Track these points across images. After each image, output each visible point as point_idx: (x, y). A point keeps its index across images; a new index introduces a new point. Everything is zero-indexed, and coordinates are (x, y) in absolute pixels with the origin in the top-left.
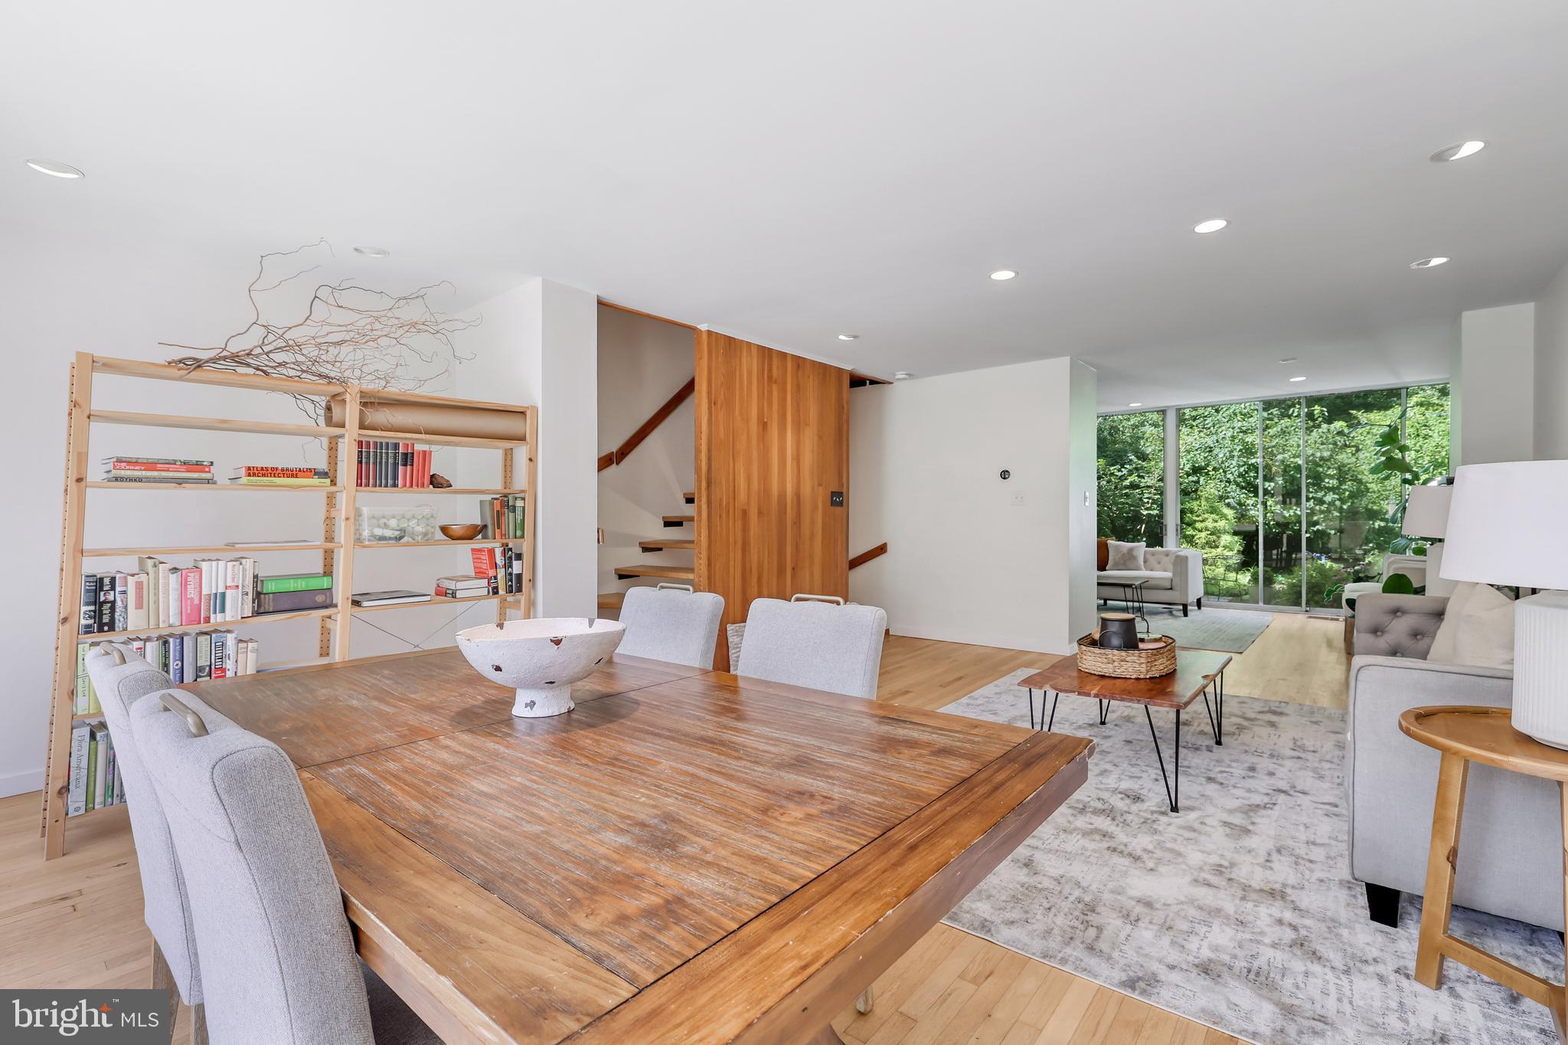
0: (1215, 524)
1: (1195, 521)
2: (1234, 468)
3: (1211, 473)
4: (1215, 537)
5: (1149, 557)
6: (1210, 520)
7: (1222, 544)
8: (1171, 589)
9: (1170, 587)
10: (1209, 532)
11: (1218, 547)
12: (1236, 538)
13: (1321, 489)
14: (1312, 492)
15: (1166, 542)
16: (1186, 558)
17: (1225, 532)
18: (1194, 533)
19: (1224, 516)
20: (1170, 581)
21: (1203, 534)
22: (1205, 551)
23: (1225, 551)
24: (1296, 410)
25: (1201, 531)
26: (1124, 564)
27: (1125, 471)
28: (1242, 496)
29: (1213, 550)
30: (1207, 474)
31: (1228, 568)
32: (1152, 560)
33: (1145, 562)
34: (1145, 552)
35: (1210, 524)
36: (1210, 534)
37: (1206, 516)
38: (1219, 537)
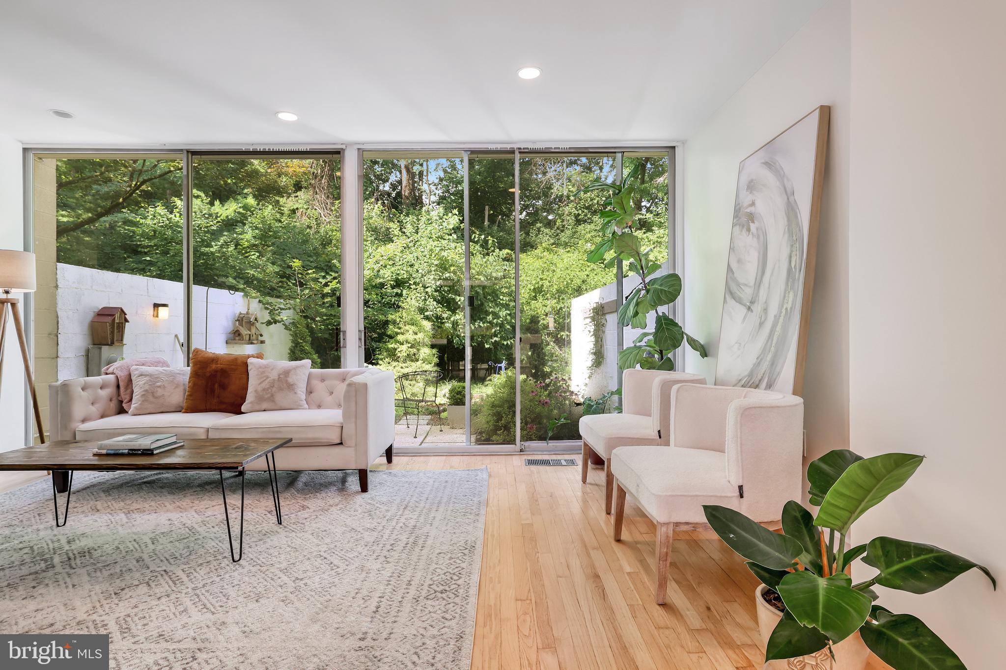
0: (415, 337)
1: (397, 334)
2: (432, 282)
3: (412, 287)
4: (415, 350)
5: (315, 383)
6: (411, 332)
7: (421, 357)
8: (341, 444)
9: (339, 442)
10: (409, 345)
11: (417, 360)
12: (434, 351)
13: (497, 305)
14: (491, 307)
15: (346, 359)
16: (365, 386)
17: (424, 345)
18: (396, 346)
19: (421, 329)
20: (339, 430)
21: (404, 348)
22: (406, 365)
23: (424, 365)
24: (477, 236)
25: (402, 344)
26: (272, 399)
27: (329, 278)
28: (438, 310)
29: (413, 363)
30: (409, 287)
31: (428, 383)
32: (320, 388)
33: (309, 392)
34: (310, 377)
35: (410, 337)
36: (411, 347)
37: (407, 327)
38: (418, 350)
